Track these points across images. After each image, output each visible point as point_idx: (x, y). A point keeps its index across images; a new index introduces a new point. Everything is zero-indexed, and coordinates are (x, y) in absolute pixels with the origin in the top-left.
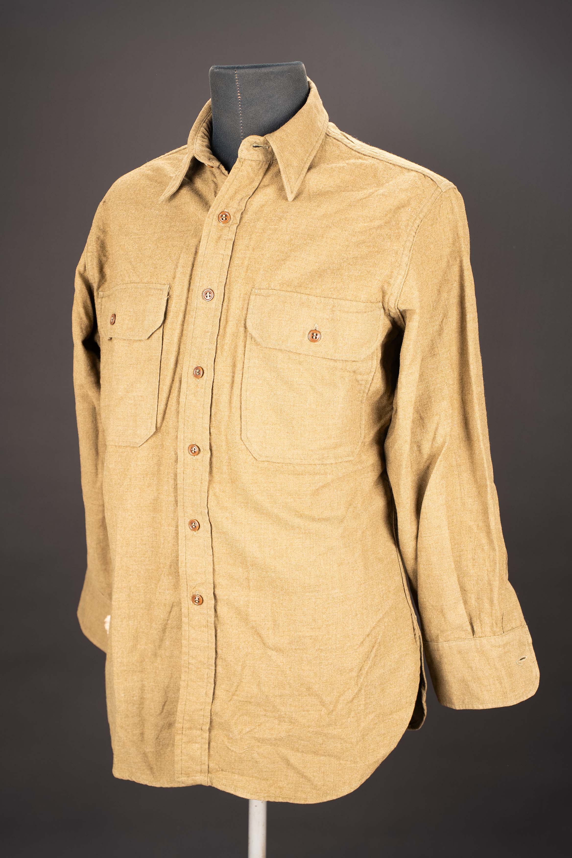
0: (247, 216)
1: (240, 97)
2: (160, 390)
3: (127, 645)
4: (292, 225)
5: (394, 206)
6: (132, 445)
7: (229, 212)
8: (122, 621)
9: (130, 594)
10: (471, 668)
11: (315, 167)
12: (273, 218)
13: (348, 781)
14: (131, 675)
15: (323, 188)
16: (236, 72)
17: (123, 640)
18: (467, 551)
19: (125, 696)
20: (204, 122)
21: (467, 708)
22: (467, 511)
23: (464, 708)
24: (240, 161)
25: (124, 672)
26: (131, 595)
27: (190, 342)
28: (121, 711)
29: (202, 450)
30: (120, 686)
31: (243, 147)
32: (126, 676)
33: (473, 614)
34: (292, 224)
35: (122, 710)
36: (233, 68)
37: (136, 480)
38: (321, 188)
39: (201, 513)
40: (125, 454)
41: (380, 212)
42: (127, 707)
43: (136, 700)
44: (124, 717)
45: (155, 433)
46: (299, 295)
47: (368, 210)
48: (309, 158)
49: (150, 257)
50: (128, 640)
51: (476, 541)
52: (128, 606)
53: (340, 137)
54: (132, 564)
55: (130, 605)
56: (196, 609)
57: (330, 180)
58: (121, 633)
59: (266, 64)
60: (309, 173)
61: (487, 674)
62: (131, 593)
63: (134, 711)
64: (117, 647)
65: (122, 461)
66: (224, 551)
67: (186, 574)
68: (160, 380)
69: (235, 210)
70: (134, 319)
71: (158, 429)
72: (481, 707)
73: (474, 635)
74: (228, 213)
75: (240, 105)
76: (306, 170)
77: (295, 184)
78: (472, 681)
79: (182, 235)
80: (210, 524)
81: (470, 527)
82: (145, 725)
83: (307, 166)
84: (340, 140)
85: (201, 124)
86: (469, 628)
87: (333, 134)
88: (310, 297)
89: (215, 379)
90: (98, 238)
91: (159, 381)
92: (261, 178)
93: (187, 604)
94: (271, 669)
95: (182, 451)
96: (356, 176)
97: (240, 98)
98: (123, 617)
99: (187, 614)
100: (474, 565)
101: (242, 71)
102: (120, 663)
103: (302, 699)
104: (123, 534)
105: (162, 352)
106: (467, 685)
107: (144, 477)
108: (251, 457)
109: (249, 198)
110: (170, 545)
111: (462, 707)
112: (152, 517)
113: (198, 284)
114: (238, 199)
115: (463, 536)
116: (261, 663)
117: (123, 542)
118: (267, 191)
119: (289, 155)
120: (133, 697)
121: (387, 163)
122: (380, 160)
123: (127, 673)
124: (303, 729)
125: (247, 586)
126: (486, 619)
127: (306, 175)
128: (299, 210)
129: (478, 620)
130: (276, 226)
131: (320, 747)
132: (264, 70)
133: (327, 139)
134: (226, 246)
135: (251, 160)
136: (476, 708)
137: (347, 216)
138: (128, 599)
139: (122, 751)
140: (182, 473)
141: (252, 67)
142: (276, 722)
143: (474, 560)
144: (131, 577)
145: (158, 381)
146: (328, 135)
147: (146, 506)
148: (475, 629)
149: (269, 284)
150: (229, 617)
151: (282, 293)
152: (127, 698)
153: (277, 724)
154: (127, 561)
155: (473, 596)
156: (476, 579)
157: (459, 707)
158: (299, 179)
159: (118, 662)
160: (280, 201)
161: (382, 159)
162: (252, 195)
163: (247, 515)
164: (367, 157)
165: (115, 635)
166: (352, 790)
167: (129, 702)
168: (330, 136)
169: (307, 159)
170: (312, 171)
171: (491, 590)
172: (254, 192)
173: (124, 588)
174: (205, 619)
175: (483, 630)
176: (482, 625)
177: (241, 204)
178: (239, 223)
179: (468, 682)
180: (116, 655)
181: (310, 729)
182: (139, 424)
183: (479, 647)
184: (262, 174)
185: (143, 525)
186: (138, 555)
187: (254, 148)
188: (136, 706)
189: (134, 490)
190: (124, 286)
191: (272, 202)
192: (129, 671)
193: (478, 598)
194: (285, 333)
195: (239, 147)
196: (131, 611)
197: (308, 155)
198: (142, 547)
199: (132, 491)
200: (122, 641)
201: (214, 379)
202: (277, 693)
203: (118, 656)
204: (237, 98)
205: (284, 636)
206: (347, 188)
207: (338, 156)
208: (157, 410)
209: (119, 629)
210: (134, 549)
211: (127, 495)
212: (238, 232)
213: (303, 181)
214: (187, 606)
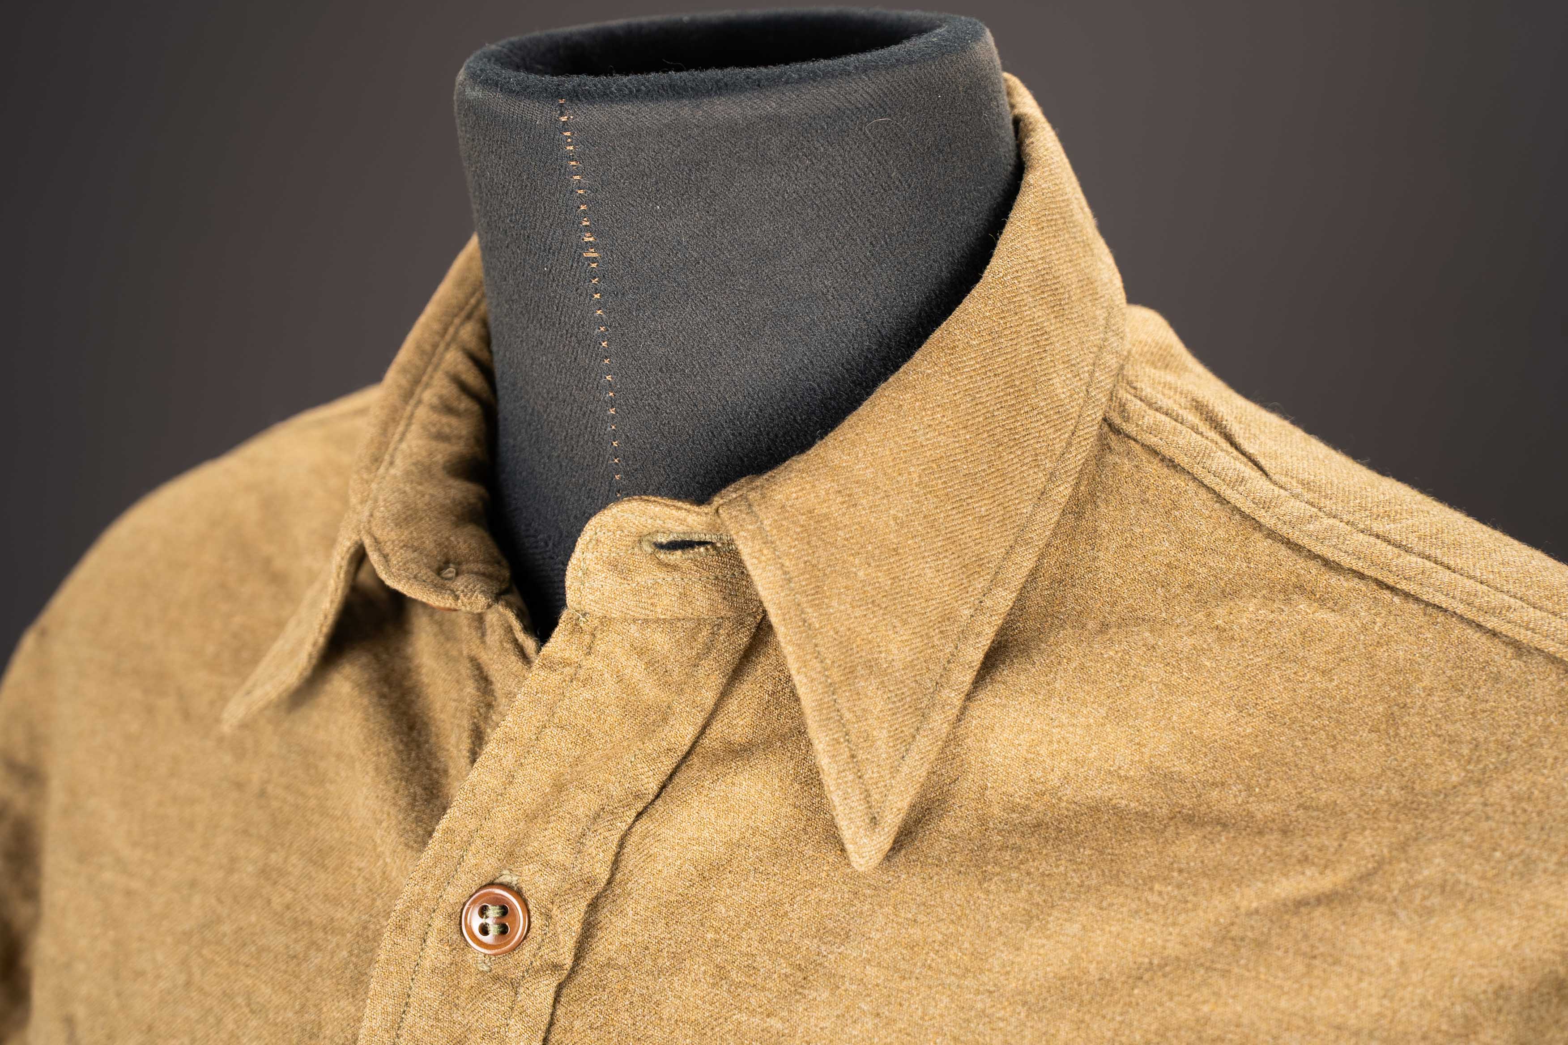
0: (620, 923)
1: (592, 254)
4: (870, 1026)
5: (1523, 969)
7: (525, 887)
11: (1025, 650)
12: (764, 962)
15: (1066, 778)
16: (564, 119)
20: (469, 317)
24: (576, 629)
31: (589, 555)
38: (1054, 779)
41: (1424, 1004)
47: (1347, 986)
48: (988, 603)
53: (1187, 437)
57: (1111, 738)
60: (986, 696)
69: (553, 881)
74: (518, 893)
75: (597, 296)
76: (968, 677)
77: (895, 770)
83: (975, 655)
84: (1183, 460)
85: (451, 330)
87: (1151, 417)
92: (709, 697)
96: (1271, 716)
97: (594, 260)
109: (639, 815)
114: (580, 812)
118: (736, 789)
119: (858, 612)
121: (1471, 633)
122: (1428, 604)
127: (964, 709)
128: (916, 933)
130: (775, 1023)
133: (1111, 459)
135: (646, 621)
137: (1206, 1008)
146: (1117, 431)
158: (922, 742)
160: (809, 852)
161: (1439, 599)
162: (658, 796)
164: (1341, 584)
168: (1128, 437)
169: (979, 609)
170: (1005, 674)
172: (671, 777)
177: (591, 843)
178: (568, 962)
184: (717, 681)
187: (662, 555)
191: (763, 853)
195: (568, 557)
197: (980, 584)
204: (582, 255)
206: (1215, 793)
207: (1168, 565)
212: (562, 1021)
213: (953, 740)
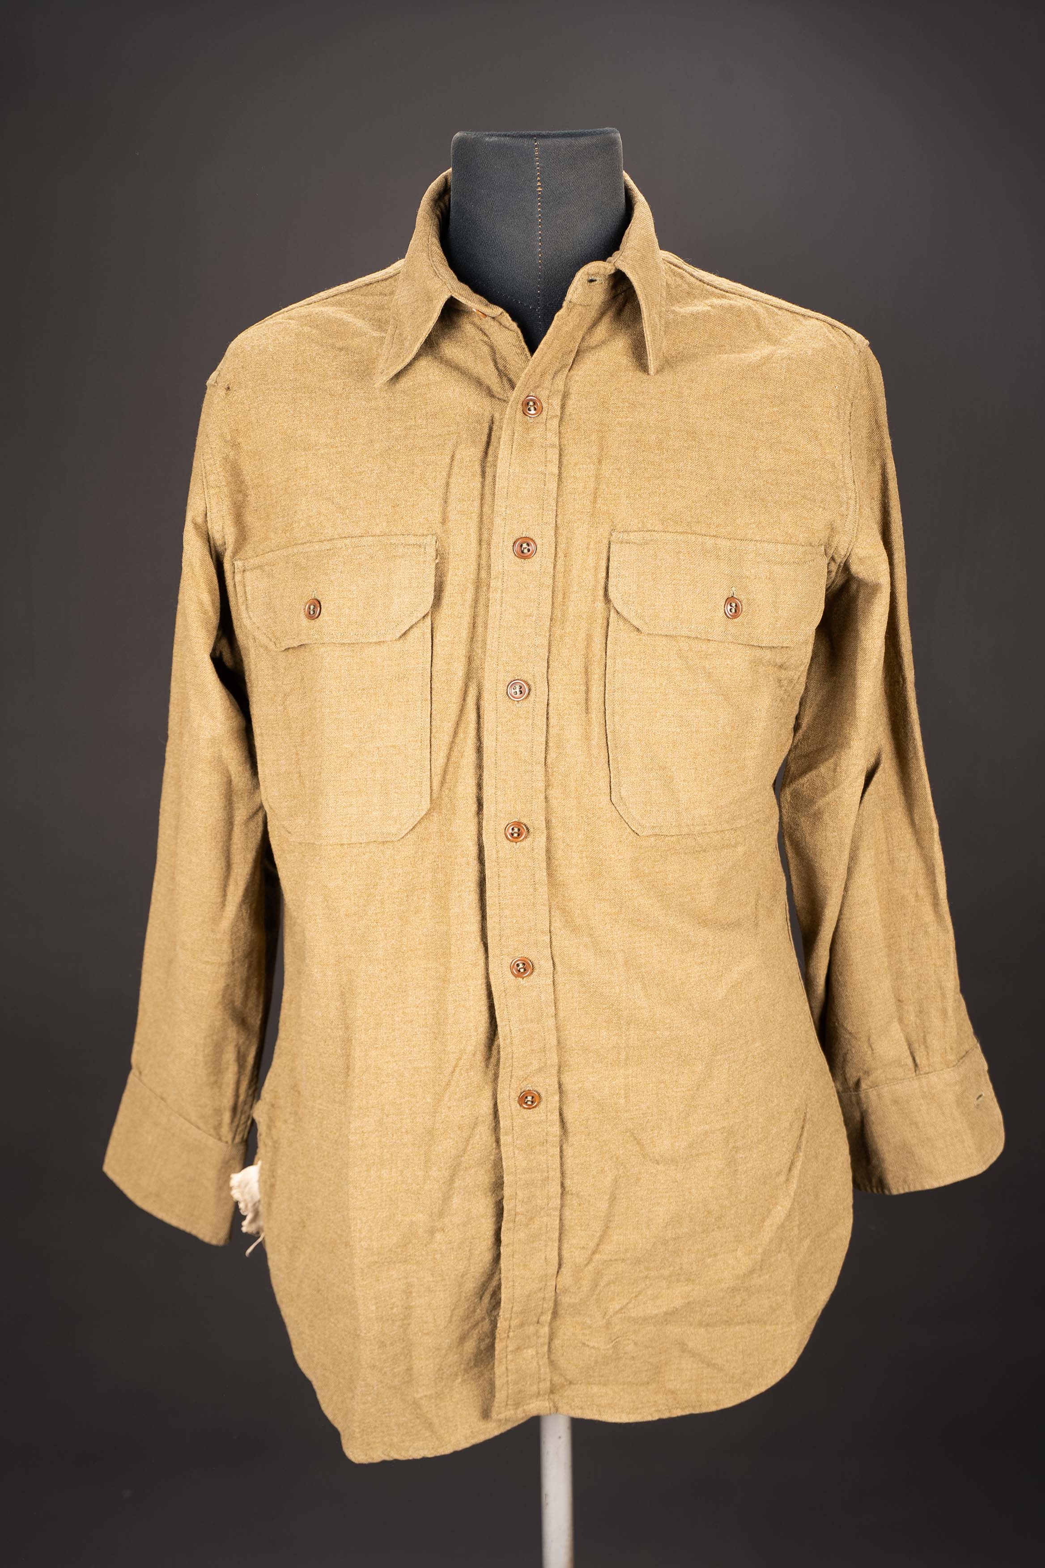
0: (572, 402)
1: (540, 189)
2: (434, 731)
3: (377, 1216)
6: (380, 840)
7: (538, 396)
8: (368, 1170)
9: (382, 1119)
10: (916, 1124)
13: (780, 1358)
14: (385, 1269)
16: (536, 144)
17: (371, 1206)
18: (899, 936)
19: (377, 1308)
21: (912, 1189)
22: (898, 872)
23: (907, 1190)
24: (567, 307)
25: (374, 1265)
26: (384, 1120)
27: (496, 636)
28: (372, 1338)
29: (531, 830)
30: (368, 1292)
31: (579, 283)
32: (376, 1273)
33: (914, 1037)
34: (656, 414)
35: (374, 1335)
36: (531, 137)
37: (394, 903)
39: (536, 943)
40: (367, 856)
42: (382, 1328)
43: (397, 1313)
44: (377, 1347)
45: (429, 813)
46: (700, 539)
49: (377, 486)
50: (381, 1205)
51: (913, 921)
52: (380, 1141)
54: (387, 1060)
55: (384, 1140)
56: (526, 1117)
58: (367, 1192)
59: (544, 132)
61: (941, 1131)
62: (385, 1117)
63: (395, 1333)
64: (360, 1219)
65: (360, 871)
66: (576, 1005)
67: (512, 1057)
68: (433, 713)
69: (547, 393)
70: (361, 604)
71: (435, 804)
72: (936, 1185)
73: (917, 1072)
74: (536, 398)
75: (540, 204)
78: (918, 1145)
79: (440, 442)
80: (552, 962)
81: (903, 897)
82: (413, 1354)
86: (910, 1061)
88: (719, 541)
89: (550, 699)
90: (226, 459)
91: (431, 714)
92: (582, 334)
93: (509, 1111)
94: (658, 1195)
95: (493, 836)
97: (540, 191)
98: (371, 1162)
99: (511, 1128)
100: (911, 959)
101: (548, 142)
102: (366, 1249)
103: (707, 1237)
104: (370, 1007)
105: (432, 661)
106: (910, 1153)
107: (407, 896)
108: (629, 830)
109: (569, 370)
110: (472, 1013)
111: (904, 1189)
112: (424, 969)
113: (502, 530)
114: (552, 372)
115: (892, 913)
116: (639, 1189)
117: (369, 1021)
120: (392, 1308)
123: (378, 1267)
124: (711, 1288)
125: (615, 1059)
126: (935, 1044)
129: (922, 1047)
131: (737, 1310)
132: (583, 141)
134: (546, 458)
135: (583, 306)
136: (927, 1187)
138: (380, 1129)
139: (372, 1410)
140: (497, 877)
141: (564, 136)
142: (664, 1284)
143: (911, 950)
144: (386, 1085)
145: (429, 714)
147: (411, 950)
148: (918, 1061)
149: (643, 523)
150: (583, 1120)
151: (669, 537)
152: (382, 1312)
153: (665, 1287)
154: (377, 1055)
155: (911, 1008)
156: (916, 980)
157: (898, 1190)
159: (362, 1247)
160: (622, 374)
162: (573, 365)
163: (615, 936)
165: (356, 1198)
166: (788, 1371)
167: (384, 1319)
171: (943, 996)
172: (575, 360)
173: (373, 1107)
174: (544, 1131)
175: (932, 1061)
176: (928, 1054)
177: (556, 381)
178: (560, 414)
179: (913, 1148)
180: (358, 1235)
181: (723, 1284)
182: (396, 799)
183: (925, 1089)
184: (586, 328)
185: (406, 985)
186: (398, 1044)
187: (589, 284)
188: (398, 1323)
189: (391, 922)
190: (327, 545)
191: (609, 376)
192: (383, 1263)
193: (921, 1012)
194: (685, 606)
196: (385, 1151)
198: (405, 1027)
199: (388, 923)
200: (369, 1208)
201: (548, 700)
202: (670, 1235)
203: (362, 1236)
204: (535, 191)
205: (679, 1135)
208: (429, 768)
209: (363, 1186)
210: (390, 1031)
211: (376, 934)
212: (563, 431)
214: (510, 1114)
